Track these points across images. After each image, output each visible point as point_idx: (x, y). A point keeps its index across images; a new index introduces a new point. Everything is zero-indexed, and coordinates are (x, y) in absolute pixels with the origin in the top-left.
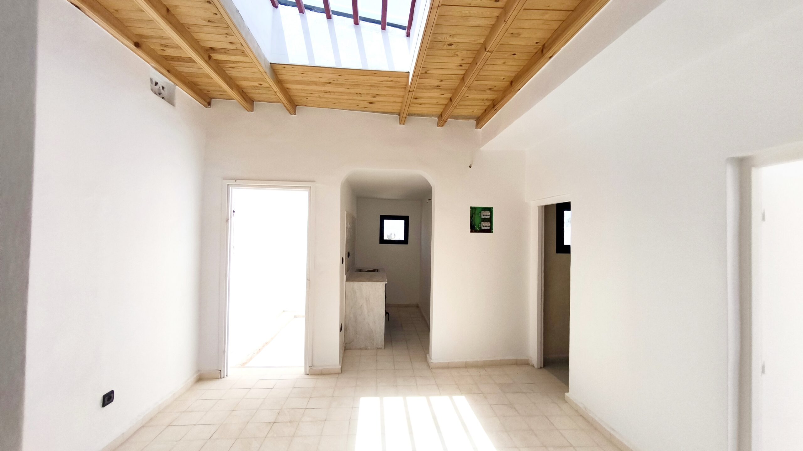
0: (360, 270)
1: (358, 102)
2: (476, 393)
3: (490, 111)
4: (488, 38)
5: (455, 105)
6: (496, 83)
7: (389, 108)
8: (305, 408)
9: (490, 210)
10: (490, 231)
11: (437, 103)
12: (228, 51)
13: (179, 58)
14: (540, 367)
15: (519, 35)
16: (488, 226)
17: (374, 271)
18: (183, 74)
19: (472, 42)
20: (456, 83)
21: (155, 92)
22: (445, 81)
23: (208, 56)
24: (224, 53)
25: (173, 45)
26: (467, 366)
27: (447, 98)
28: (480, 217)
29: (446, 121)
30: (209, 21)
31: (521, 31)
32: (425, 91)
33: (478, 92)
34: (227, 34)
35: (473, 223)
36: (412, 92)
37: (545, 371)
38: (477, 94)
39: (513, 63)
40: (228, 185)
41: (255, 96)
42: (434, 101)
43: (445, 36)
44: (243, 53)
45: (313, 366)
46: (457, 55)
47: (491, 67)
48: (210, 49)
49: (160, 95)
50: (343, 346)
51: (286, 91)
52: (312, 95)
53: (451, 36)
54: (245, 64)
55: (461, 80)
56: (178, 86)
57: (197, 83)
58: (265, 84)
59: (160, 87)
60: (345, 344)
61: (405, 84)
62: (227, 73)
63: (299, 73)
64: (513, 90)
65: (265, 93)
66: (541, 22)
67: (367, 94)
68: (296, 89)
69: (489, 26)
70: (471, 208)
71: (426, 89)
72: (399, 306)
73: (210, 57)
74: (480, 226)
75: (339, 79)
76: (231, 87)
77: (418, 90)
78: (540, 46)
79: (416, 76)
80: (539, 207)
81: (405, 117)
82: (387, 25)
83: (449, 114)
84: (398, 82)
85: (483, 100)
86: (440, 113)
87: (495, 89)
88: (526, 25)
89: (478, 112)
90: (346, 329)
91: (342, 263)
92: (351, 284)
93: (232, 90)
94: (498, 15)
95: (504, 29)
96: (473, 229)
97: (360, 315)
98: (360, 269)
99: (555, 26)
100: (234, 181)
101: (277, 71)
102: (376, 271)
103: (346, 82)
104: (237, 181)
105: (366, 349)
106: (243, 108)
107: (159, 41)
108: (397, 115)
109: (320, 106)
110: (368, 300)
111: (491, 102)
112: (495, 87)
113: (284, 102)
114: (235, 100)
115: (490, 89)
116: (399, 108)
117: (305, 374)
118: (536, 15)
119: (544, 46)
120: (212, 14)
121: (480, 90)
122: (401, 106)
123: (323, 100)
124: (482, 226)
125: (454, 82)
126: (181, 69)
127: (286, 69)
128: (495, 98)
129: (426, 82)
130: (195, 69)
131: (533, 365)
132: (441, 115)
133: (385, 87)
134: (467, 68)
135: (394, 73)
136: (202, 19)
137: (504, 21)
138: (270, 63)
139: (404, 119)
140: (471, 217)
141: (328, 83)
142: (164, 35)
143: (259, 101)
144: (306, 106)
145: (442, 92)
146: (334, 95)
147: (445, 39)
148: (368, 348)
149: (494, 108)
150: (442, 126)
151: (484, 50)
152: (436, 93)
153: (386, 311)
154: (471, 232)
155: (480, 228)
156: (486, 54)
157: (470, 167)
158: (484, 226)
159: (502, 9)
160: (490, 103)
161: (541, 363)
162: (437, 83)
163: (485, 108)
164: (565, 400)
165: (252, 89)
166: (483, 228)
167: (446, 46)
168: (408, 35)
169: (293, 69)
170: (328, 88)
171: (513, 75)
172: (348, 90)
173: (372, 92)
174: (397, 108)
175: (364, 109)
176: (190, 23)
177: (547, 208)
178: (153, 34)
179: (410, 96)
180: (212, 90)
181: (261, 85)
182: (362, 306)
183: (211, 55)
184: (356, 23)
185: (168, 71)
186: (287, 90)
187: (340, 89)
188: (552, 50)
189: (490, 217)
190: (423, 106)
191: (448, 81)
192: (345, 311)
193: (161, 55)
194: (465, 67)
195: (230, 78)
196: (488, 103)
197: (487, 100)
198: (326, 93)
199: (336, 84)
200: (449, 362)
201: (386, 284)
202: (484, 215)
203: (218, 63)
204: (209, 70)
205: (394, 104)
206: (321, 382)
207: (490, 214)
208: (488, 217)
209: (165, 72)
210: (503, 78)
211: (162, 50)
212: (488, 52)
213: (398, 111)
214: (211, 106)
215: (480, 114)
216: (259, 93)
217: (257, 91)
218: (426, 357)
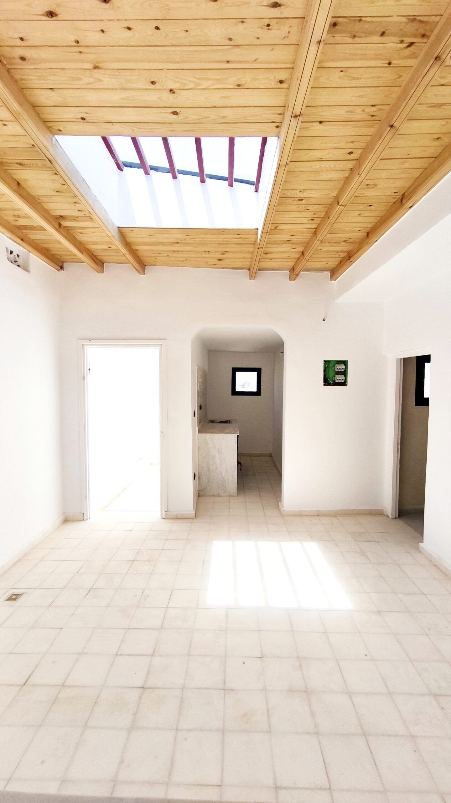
0: (213, 422)
1: (207, 259)
2: (327, 541)
3: (345, 262)
4: (342, 191)
5: (307, 259)
6: (351, 235)
7: (238, 264)
8: (161, 549)
9: (345, 363)
10: (344, 384)
11: (289, 257)
12: (77, 218)
13: (31, 226)
14: (394, 517)
15: (375, 185)
16: (342, 380)
17: (226, 422)
18: (36, 241)
19: (323, 196)
20: (308, 237)
21: (11, 260)
22: (296, 235)
23: (58, 223)
24: (74, 220)
25: (25, 215)
26: (319, 514)
27: (299, 252)
28: (334, 370)
29: (298, 275)
30: (57, 191)
31: (376, 182)
32: (275, 246)
33: (332, 244)
34: (75, 202)
35: (327, 376)
36: (262, 249)
37: (400, 522)
38: (331, 246)
39: (371, 214)
40: (83, 344)
41: (104, 258)
42: (286, 255)
43: (295, 191)
44: (91, 219)
45: (168, 511)
46: (308, 210)
47: (345, 220)
48: (60, 217)
49: (16, 263)
50: (197, 493)
51: (134, 253)
52: (160, 255)
53: (301, 191)
54: (94, 229)
55: (313, 234)
56: (32, 253)
57: (48, 249)
58: (113, 247)
59: (15, 255)
60: (199, 491)
61: (255, 240)
62: (76, 239)
63: (146, 235)
64: (369, 242)
65: (114, 255)
66: (400, 171)
67: (216, 252)
68: (145, 250)
69: (342, 179)
70: (325, 361)
71: (276, 244)
72: (251, 455)
73: (60, 225)
74: (333, 380)
75: (187, 238)
76: (81, 251)
77: (268, 245)
78: (399, 196)
79: (265, 233)
80: (397, 359)
81: (255, 272)
82: (235, 181)
83: (302, 266)
84: (247, 239)
85: (338, 252)
86: (292, 267)
87: (350, 240)
88: (384, 175)
89: (332, 264)
90: (199, 478)
91: (194, 416)
92: (204, 435)
93: (83, 254)
94: (351, 167)
95: (358, 183)
96: (327, 382)
97: (213, 465)
98: (212, 420)
99: (416, 174)
100: (89, 340)
101: (125, 234)
102: (229, 422)
103: (194, 241)
104: (91, 340)
105: (219, 496)
106: (94, 270)
107: (11, 212)
108: (247, 270)
109: (169, 265)
110: (220, 450)
111: (346, 253)
112: (350, 238)
113: (133, 263)
114: (85, 263)
115: (344, 241)
116: (249, 264)
117: (161, 518)
118: (395, 164)
119: (403, 195)
120: (60, 185)
121: (333, 243)
122: (251, 262)
123: (172, 259)
124: (335, 379)
125: (305, 236)
126: (32, 237)
127: (133, 232)
128: (350, 249)
129: (276, 237)
130: (47, 236)
131: (388, 515)
132: (292, 269)
133: (234, 244)
134: (319, 222)
135: (242, 230)
136: (51, 190)
137: (358, 173)
138: (118, 227)
139: (254, 274)
140: (325, 371)
141: (175, 243)
142: (16, 207)
143: (109, 263)
144: (155, 265)
145: (294, 246)
146: (182, 254)
147: (295, 194)
148: (221, 495)
149: (349, 260)
150: (294, 280)
151: (337, 204)
152: (287, 248)
153: (238, 461)
154: (325, 385)
155: (334, 381)
156: (338, 208)
157: (324, 320)
158: (338, 380)
159: (356, 161)
160: (345, 255)
161: (396, 514)
162: (287, 237)
163: (340, 259)
164: (418, 549)
165: (102, 252)
166: (337, 381)
167: (297, 202)
168: (257, 191)
169: (140, 232)
170: (176, 248)
171: (370, 226)
172: (195, 249)
173: (220, 249)
174: (247, 263)
175: (214, 266)
176: (40, 194)
177: (406, 361)
178: (6, 206)
179: (260, 252)
180: (63, 255)
181: (110, 247)
182: (214, 456)
183: (60, 222)
184: (203, 181)
185: (22, 240)
186: (136, 251)
187: (189, 248)
188: (413, 199)
189: (345, 370)
190: (274, 260)
191: (300, 236)
192: (198, 461)
193: (14, 225)
194: (317, 221)
195: (80, 243)
196: (342, 255)
197: (341, 252)
198: (174, 253)
199: (184, 244)
200: (301, 511)
201: (238, 436)
202: (338, 369)
203: (68, 230)
204: (59, 236)
205: (245, 260)
206: (176, 526)
207: (344, 367)
208: (343, 370)
209: (19, 241)
210: (359, 229)
211: (15, 220)
212: (340, 206)
213: (248, 267)
214: (63, 269)
215: (335, 266)
216: (108, 255)
217: (107, 253)
218: (278, 505)
